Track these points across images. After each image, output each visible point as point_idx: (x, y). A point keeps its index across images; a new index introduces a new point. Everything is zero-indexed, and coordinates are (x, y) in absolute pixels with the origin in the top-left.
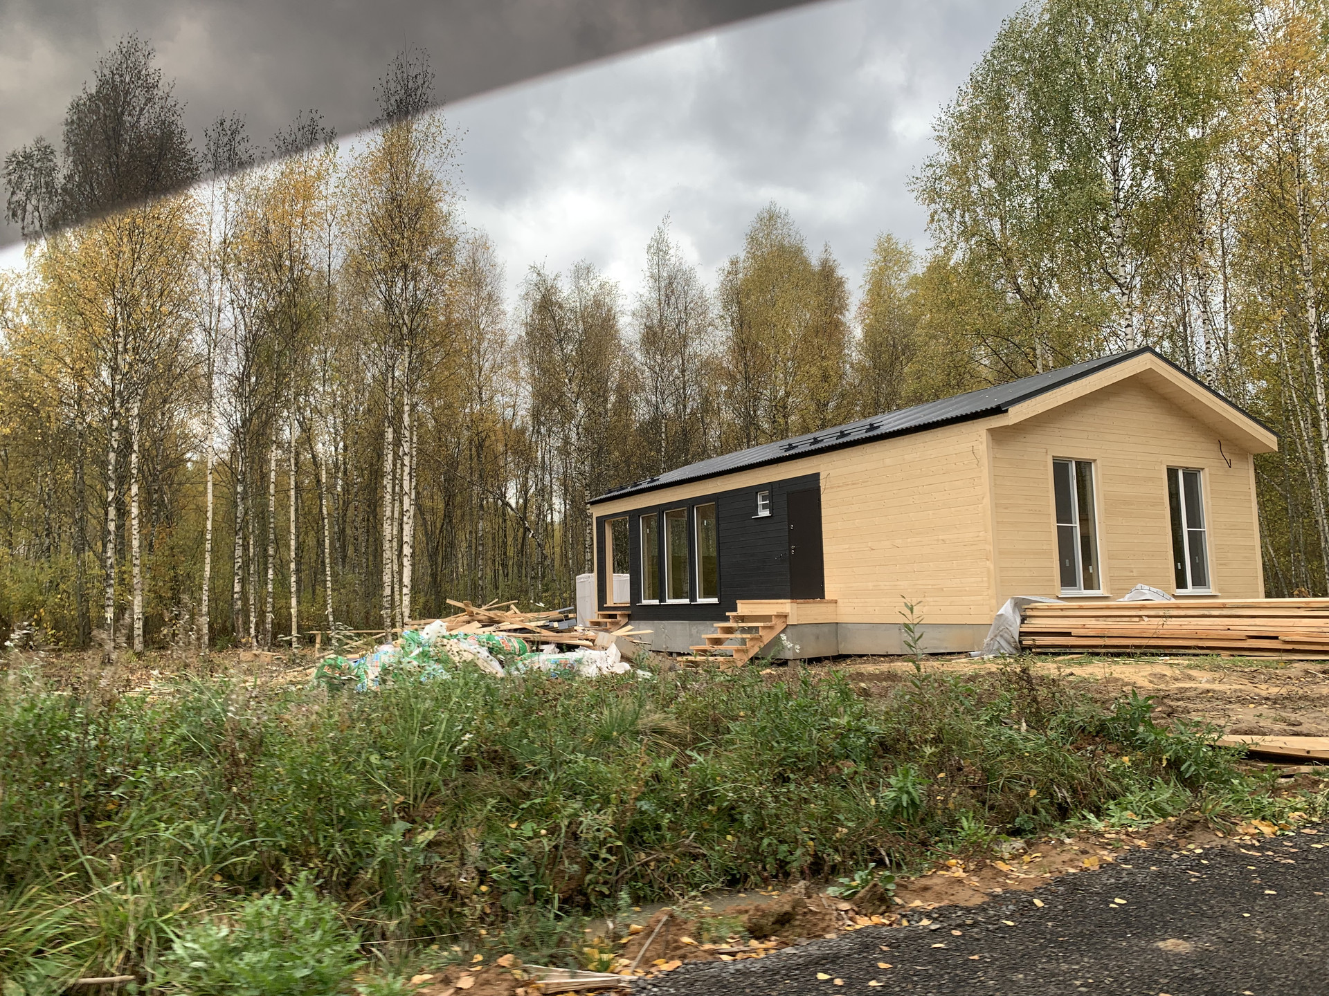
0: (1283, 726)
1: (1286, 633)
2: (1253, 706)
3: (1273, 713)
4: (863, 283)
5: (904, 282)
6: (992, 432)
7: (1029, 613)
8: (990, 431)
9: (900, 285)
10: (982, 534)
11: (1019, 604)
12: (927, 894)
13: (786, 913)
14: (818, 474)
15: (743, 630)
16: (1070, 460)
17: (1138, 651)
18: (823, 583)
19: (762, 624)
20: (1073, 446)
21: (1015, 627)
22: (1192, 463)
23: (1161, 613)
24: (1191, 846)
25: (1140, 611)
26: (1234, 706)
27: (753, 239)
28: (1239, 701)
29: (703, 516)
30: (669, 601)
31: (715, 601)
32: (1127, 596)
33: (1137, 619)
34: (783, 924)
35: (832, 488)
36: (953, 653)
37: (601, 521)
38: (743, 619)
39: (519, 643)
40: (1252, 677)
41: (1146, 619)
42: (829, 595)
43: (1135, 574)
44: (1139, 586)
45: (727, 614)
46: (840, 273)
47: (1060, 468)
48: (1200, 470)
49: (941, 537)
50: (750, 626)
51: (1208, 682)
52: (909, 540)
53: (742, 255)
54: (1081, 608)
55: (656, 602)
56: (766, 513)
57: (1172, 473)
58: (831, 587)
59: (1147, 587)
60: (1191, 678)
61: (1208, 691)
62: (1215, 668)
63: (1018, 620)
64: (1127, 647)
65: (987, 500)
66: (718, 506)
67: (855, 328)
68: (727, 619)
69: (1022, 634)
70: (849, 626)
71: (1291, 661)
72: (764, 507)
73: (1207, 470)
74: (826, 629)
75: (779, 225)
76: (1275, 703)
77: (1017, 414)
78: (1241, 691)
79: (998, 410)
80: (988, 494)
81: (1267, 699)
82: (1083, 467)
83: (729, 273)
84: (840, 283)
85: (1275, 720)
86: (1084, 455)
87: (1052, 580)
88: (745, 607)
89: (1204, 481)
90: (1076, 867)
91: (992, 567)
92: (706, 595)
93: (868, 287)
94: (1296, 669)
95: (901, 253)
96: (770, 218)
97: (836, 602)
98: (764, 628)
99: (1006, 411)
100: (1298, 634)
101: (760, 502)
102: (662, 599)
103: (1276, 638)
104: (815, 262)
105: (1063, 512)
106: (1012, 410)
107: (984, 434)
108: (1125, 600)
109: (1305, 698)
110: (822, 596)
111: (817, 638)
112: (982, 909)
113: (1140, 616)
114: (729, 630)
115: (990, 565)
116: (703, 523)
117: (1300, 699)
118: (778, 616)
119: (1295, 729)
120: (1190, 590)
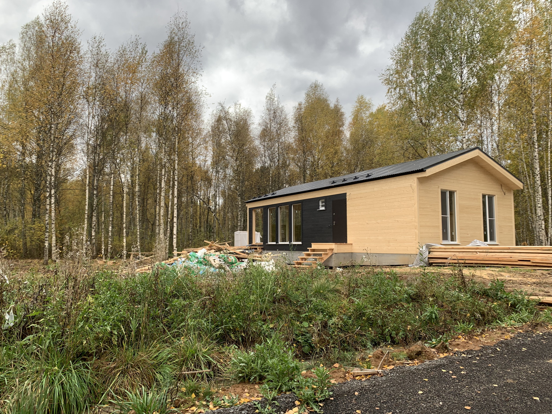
0: (543, 293)
1: (534, 259)
2: (529, 286)
3: (538, 288)
4: (351, 115)
5: (368, 115)
6: (419, 179)
7: (432, 250)
8: (418, 178)
9: (365, 116)
10: (414, 219)
11: (428, 247)
12: (459, 346)
13: (419, 351)
14: (346, 194)
15: (315, 255)
16: (447, 190)
17: (476, 265)
18: (347, 237)
19: (323, 253)
20: (448, 186)
21: (426, 255)
22: (491, 193)
23: (485, 251)
24: (538, 332)
25: (477, 249)
26: (522, 286)
27: (308, 95)
28: (524, 284)
29: (295, 209)
30: (280, 243)
31: (300, 243)
32: (471, 244)
33: (475, 253)
34: (418, 355)
35: (351, 199)
36: (401, 265)
37: (251, 210)
38: (314, 250)
39: (235, 258)
40: (524, 275)
41: (479, 253)
42: (349, 241)
43: (469, 236)
44: (475, 240)
45: (308, 248)
46: (343, 110)
47: (443, 193)
48: (493, 196)
49: (396, 220)
50: (317, 254)
51: (508, 277)
52: (383, 221)
53: (303, 102)
54: (453, 248)
55: (275, 243)
56: (323, 208)
57: (484, 196)
58: (350, 238)
59: (478, 241)
60: (502, 275)
61: (510, 280)
62: (510, 272)
63: (427, 252)
64: (472, 264)
65: (416, 206)
66: (302, 205)
67: (347, 134)
68: (308, 250)
69: (429, 258)
70: (357, 254)
71: (535, 270)
72: (322, 206)
73: (496, 196)
74: (348, 255)
75: (319, 90)
76: (537, 285)
77: (429, 172)
78: (522, 280)
79: (422, 170)
80: (417, 204)
81: (534, 283)
82: (452, 193)
83: (298, 109)
84: (342, 115)
85: (539, 291)
86: (452, 189)
87: (439, 238)
88: (314, 246)
89: (495, 200)
90: (503, 339)
91: (417, 232)
92: (297, 240)
93: (353, 117)
94: (539, 273)
95: (367, 103)
96: (315, 87)
97: (352, 244)
98: (324, 254)
99: (425, 171)
100: (538, 260)
101: (320, 204)
102: (277, 242)
103: (529, 261)
104: (332, 106)
105: (444, 212)
106: (428, 171)
107: (416, 180)
108: (470, 246)
109: (546, 283)
110: (346, 242)
111: (344, 258)
112: (481, 351)
113: (476, 252)
114: (309, 255)
115: (417, 231)
116: (295, 211)
117: (544, 283)
118: (330, 250)
119: (548, 294)
120: (489, 242)
